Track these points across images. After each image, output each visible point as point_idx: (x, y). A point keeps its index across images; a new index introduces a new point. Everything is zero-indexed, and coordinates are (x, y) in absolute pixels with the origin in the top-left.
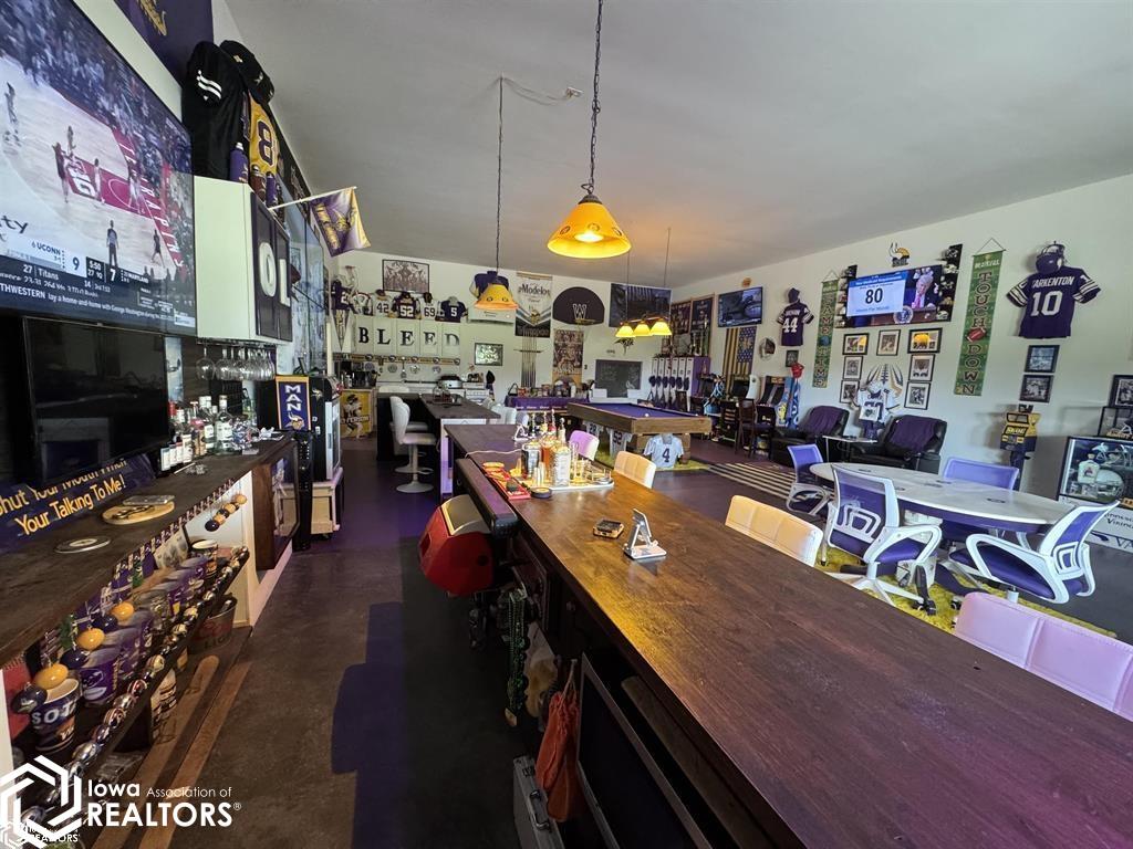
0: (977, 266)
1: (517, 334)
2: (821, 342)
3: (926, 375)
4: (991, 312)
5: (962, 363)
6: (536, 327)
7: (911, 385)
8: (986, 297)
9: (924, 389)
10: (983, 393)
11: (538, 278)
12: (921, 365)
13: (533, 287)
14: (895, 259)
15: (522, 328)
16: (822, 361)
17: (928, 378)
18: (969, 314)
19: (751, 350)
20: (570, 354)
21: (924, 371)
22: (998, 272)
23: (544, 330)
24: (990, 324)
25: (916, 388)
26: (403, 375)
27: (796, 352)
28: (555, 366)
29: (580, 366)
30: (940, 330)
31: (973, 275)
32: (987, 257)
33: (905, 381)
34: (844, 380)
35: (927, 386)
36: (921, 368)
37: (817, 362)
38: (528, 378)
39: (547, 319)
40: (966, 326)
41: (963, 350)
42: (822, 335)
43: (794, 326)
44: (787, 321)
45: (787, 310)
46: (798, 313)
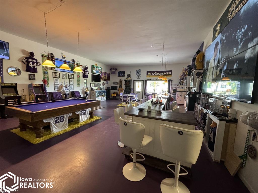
2: (44, 73)
5: (77, 81)
14: (63, 57)
27: (35, 75)
34: (55, 84)
36: (71, 82)
40: (77, 75)
42: (44, 71)
43: (36, 66)
44: (31, 63)
45: (26, 58)
46: (35, 61)
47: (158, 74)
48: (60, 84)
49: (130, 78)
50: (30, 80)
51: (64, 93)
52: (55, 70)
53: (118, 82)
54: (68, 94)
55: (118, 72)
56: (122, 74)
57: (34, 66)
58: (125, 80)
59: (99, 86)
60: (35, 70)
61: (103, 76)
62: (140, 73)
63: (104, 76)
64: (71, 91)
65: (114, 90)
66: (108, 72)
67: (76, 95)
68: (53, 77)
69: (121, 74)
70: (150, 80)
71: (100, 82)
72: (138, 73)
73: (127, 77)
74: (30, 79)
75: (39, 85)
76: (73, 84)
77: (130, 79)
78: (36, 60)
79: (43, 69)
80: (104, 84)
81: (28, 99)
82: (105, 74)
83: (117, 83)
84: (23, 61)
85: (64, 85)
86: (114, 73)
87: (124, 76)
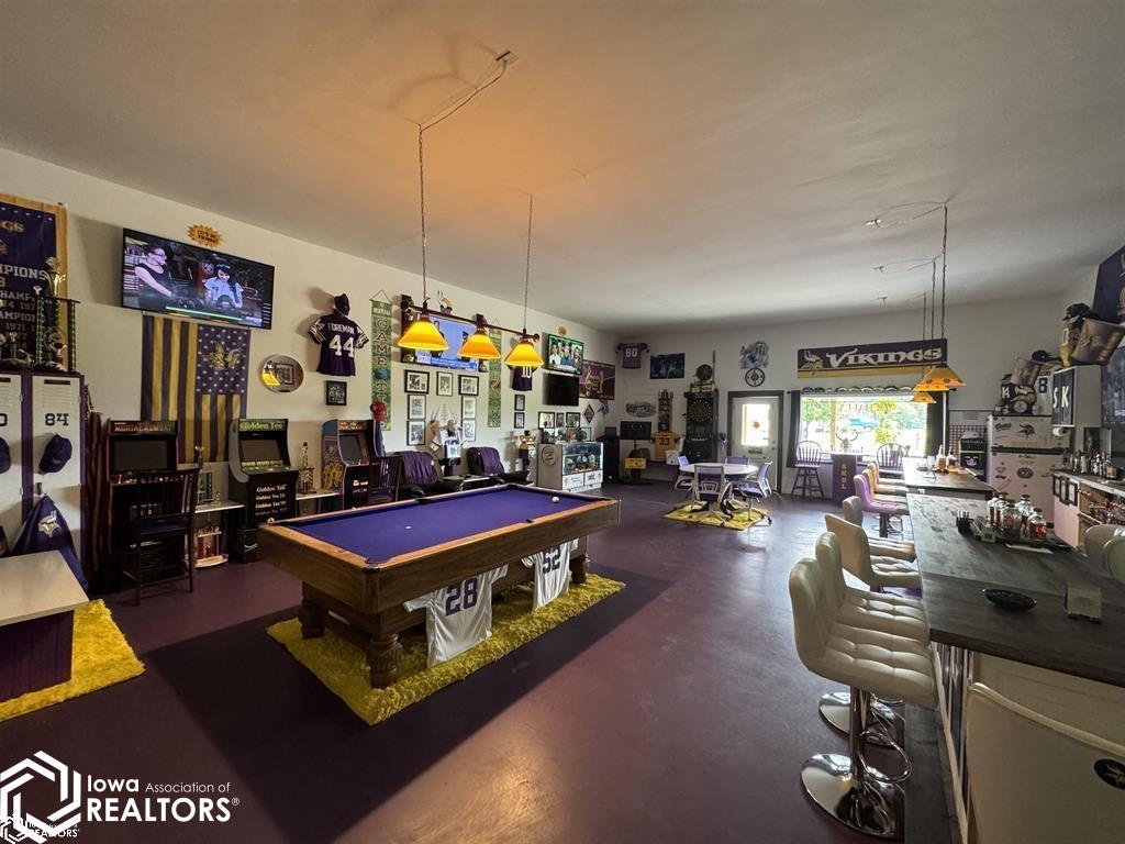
2: (377, 375)
3: (473, 414)
4: (500, 370)
5: (490, 404)
9: (472, 425)
10: (501, 425)
18: (490, 369)
19: (240, 373)
21: (471, 410)
24: (500, 379)
25: (469, 425)
27: (345, 384)
30: (477, 378)
34: (411, 420)
35: (473, 422)
36: (469, 408)
40: (490, 378)
41: (489, 395)
42: (378, 366)
43: (351, 349)
44: (337, 338)
45: (324, 319)
46: (352, 331)
47: (862, 359)
48: (428, 420)
49: (713, 382)
50: (331, 404)
51: (441, 457)
52: (414, 362)
53: (654, 402)
54: (458, 461)
55: (653, 359)
56: (671, 369)
57: (346, 348)
58: (686, 395)
59: (572, 424)
60: (347, 366)
61: (587, 380)
62: (765, 358)
63: (592, 380)
64: (467, 446)
65: (638, 442)
66: (608, 359)
67: (487, 464)
68: (406, 391)
69: (667, 369)
70: (819, 390)
71: (577, 404)
72: (753, 359)
73: (697, 379)
74: (330, 401)
75: (360, 423)
76: (474, 419)
77: (713, 387)
78: (354, 325)
79: (374, 359)
80: (589, 415)
81: (317, 485)
82: (597, 368)
83: (648, 409)
84: (310, 333)
85: (443, 424)
86: (632, 364)
87: (682, 376)
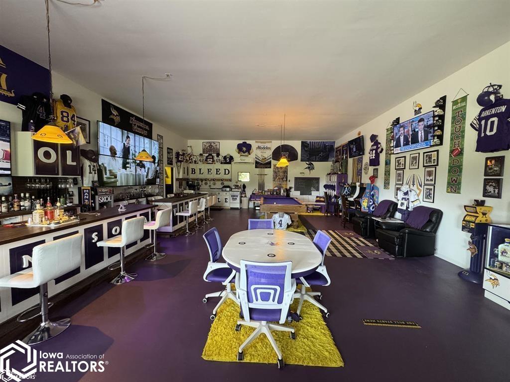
0: (454, 107)
1: (256, 167)
2: (386, 164)
3: (432, 180)
4: (463, 137)
5: (449, 171)
6: (264, 164)
7: (426, 187)
8: (460, 127)
9: (431, 189)
10: (461, 192)
11: (265, 143)
12: (430, 173)
13: (263, 147)
14: (416, 111)
15: (258, 164)
16: (387, 173)
17: (433, 183)
18: (452, 139)
19: (361, 170)
20: (281, 175)
21: (431, 178)
22: (465, 110)
23: (268, 165)
24: (463, 145)
25: (427, 189)
26: (210, 186)
27: (377, 169)
28: (274, 180)
29: (287, 180)
30: (438, 151)
31: (453, 114)
32: (459, 101)
33: (423, 184)
34: (396, 184)
35: (432, 187)
36: (430, 177)
37: (385, 174)
38: (261, 186)
39: (270, 160)
40: (451, 147)
41: (450, 163)
42: (386, 159)
68: (395, 169)
76: (434, 185)
79: (386, 156)
